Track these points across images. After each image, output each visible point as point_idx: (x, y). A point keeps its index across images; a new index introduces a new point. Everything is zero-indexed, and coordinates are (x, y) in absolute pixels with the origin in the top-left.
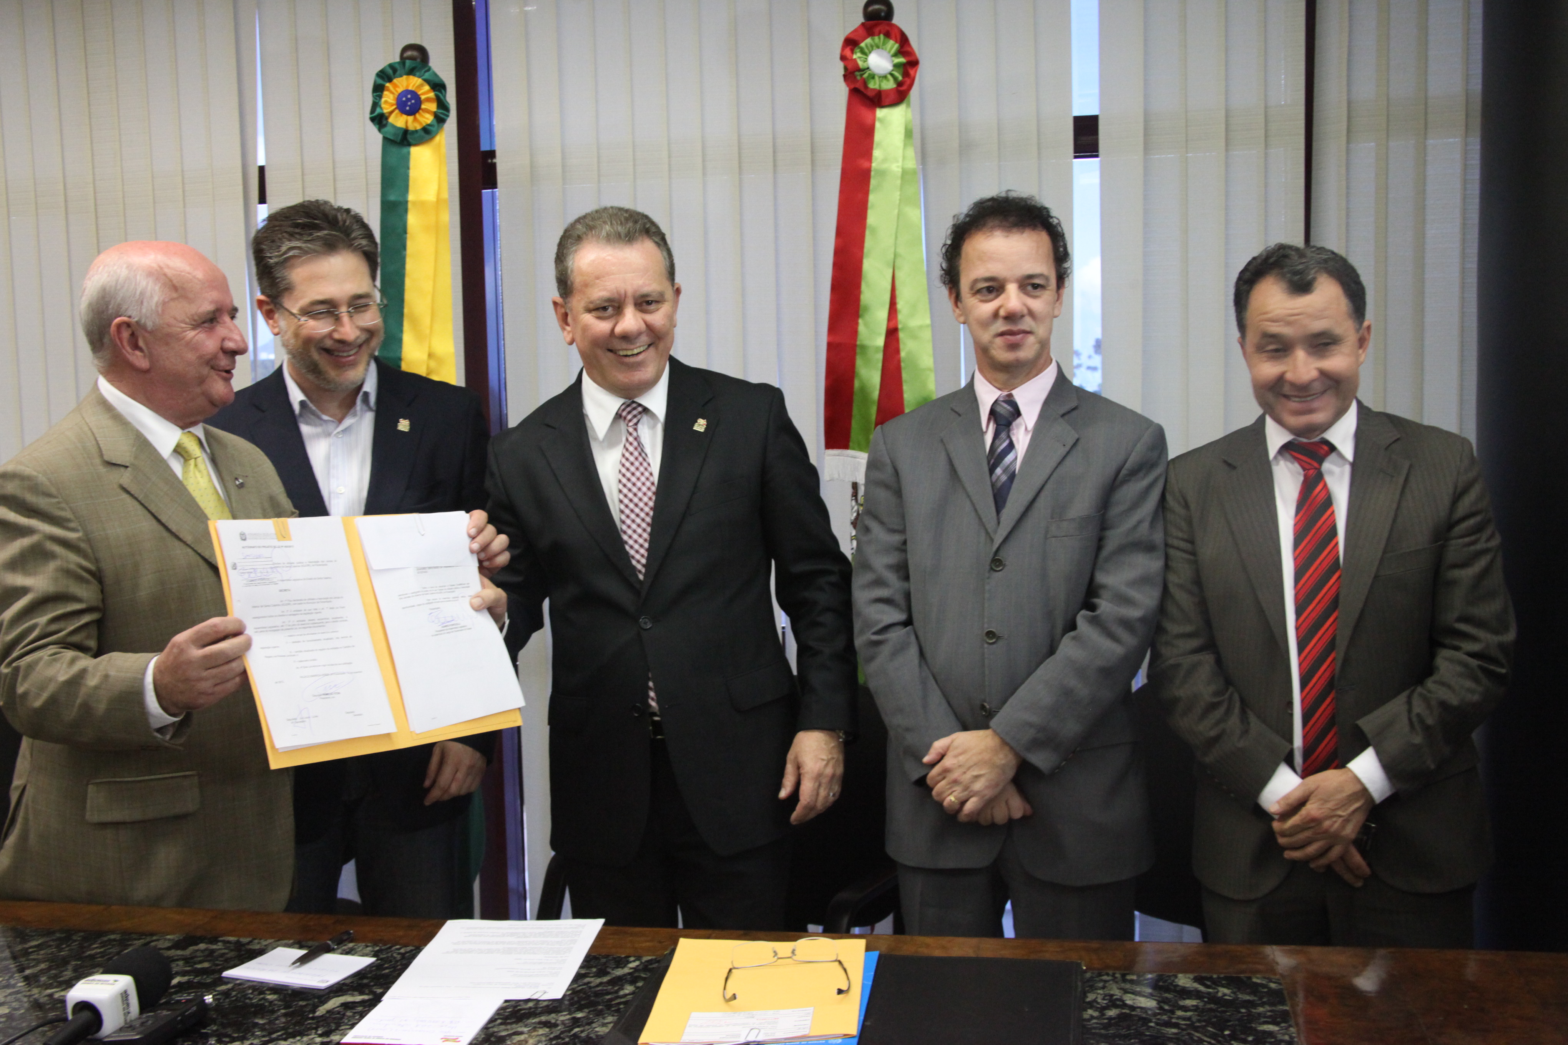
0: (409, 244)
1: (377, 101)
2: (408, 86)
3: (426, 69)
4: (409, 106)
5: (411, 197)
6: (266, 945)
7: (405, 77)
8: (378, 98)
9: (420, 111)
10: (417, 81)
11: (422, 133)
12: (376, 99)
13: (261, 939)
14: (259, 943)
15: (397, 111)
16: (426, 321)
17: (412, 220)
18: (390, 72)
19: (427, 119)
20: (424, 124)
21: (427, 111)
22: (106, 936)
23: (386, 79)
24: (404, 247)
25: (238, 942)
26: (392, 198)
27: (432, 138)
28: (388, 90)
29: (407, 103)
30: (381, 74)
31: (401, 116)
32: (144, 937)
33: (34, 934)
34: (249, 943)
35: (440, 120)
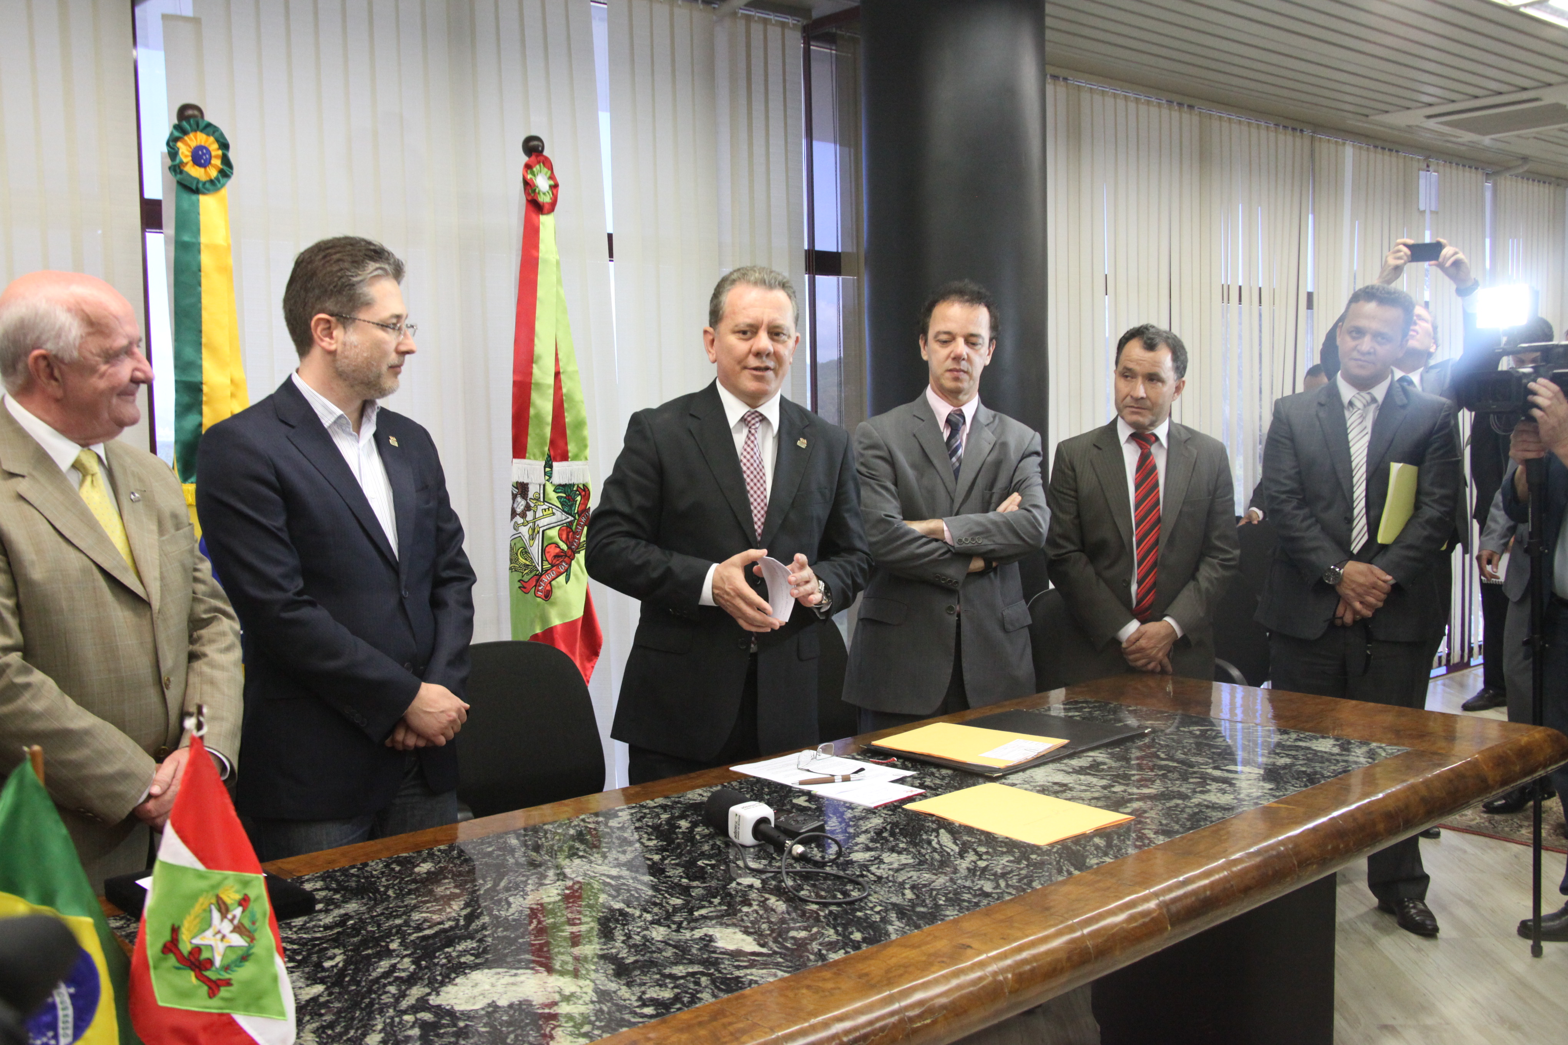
0: (204, 282)
2: (198, 142)
3: (215, 129)
4: (201, 160)
5: (204, 239)
7: (193, 133)
8: (174, 148)
9: (209, 165)
10: (206, 138)
11: (209, 185)
12: (172, 149)
15: (191, 162)
16: (225, 350)
17: (206, 260)
18: (187, 127)
19: (214, 173)
20: (212, 177)
21: (215, 166)
23: (179, 132)
24: (199, 284)
26: (186, 238)
27: (219, 190)
28: (181, 148)
29: (200, 157)
31: (195, 167)
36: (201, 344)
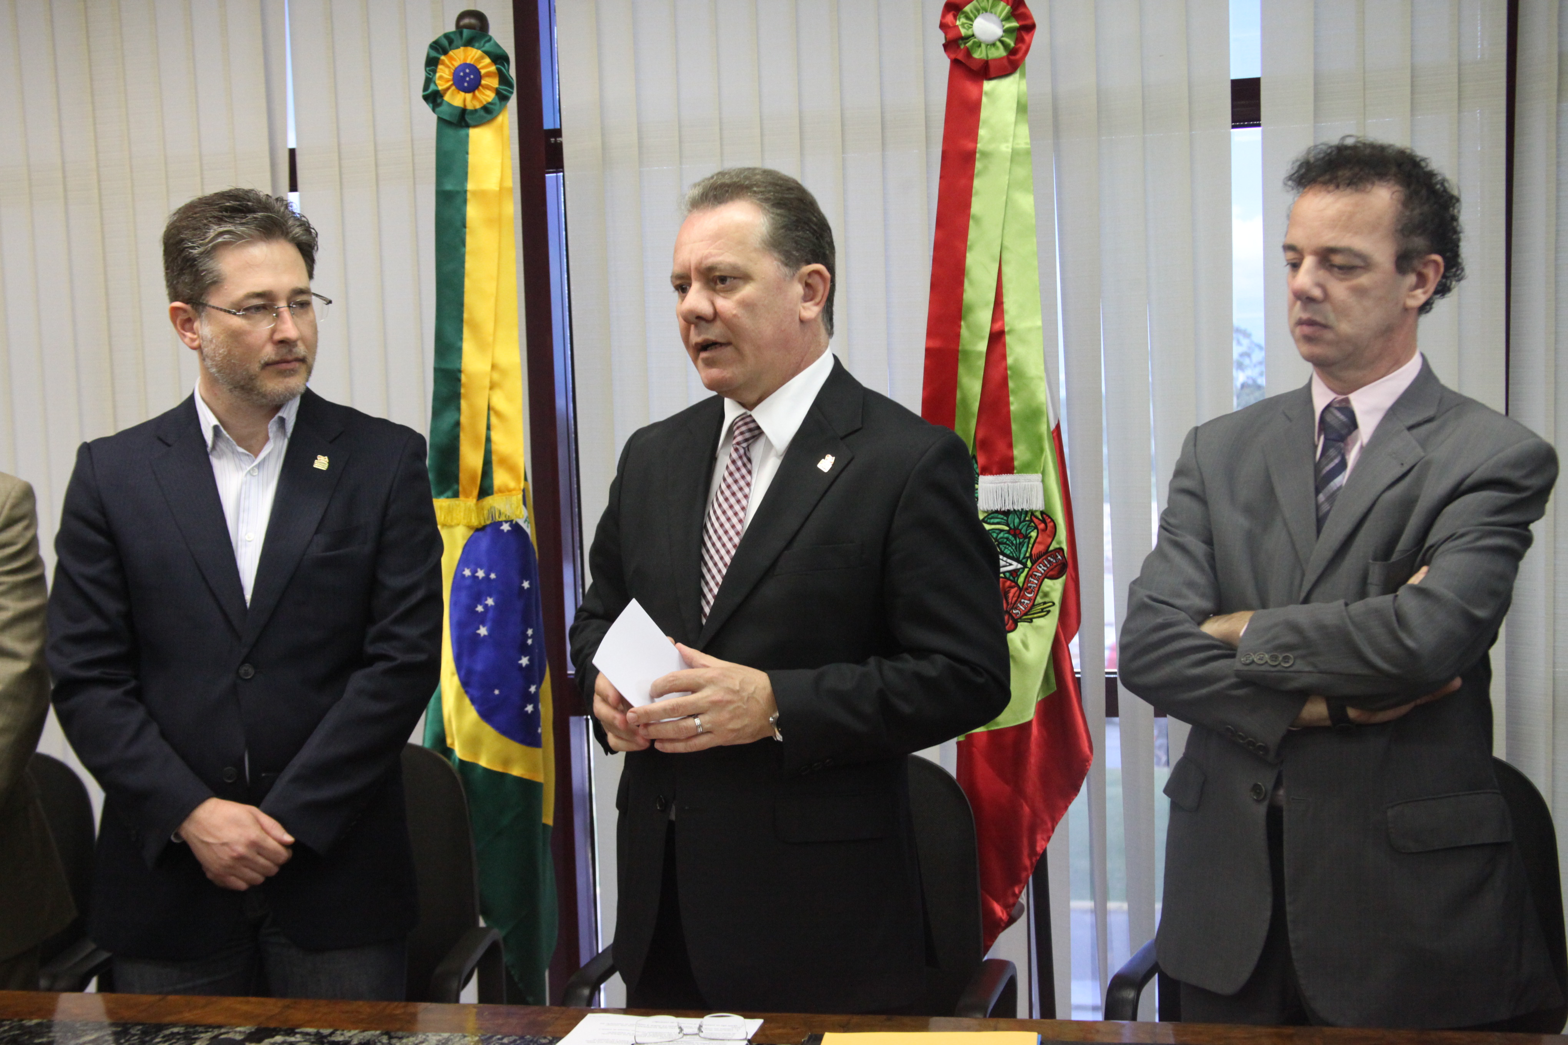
0: (469, 240)
1: (431, 77)
2: (466, 58)
3: (487, 39)
4: (468, 82)
5: (470, 186)
6: (350, 1037)
7: (462, 48)
8: (431, 73)
9: (480, 88)
10: (476, 53)
11: (482, 113)
12: (430, 74)
13: (343, 1030)
14: (342, 1034)
15: (453, 88)
16: (488, 327)
17: (473, 212)
18: (445, 43)
19: (488, 96)
20: (485, 103)
21: (488, 87)
22: (167, 1029)
23: (440, 50)
24: (464, 244)
25: (318, 1033)
26: (449, 187)
27: (493, 119)
28: (443, 64)
29: (465, 79)
30: (434, 45)
31: (459, 93)
32: (210, 1030)
33: (85, 1028)
34: (331, 1034)
35: (503, 98)
36: (461, 320)
